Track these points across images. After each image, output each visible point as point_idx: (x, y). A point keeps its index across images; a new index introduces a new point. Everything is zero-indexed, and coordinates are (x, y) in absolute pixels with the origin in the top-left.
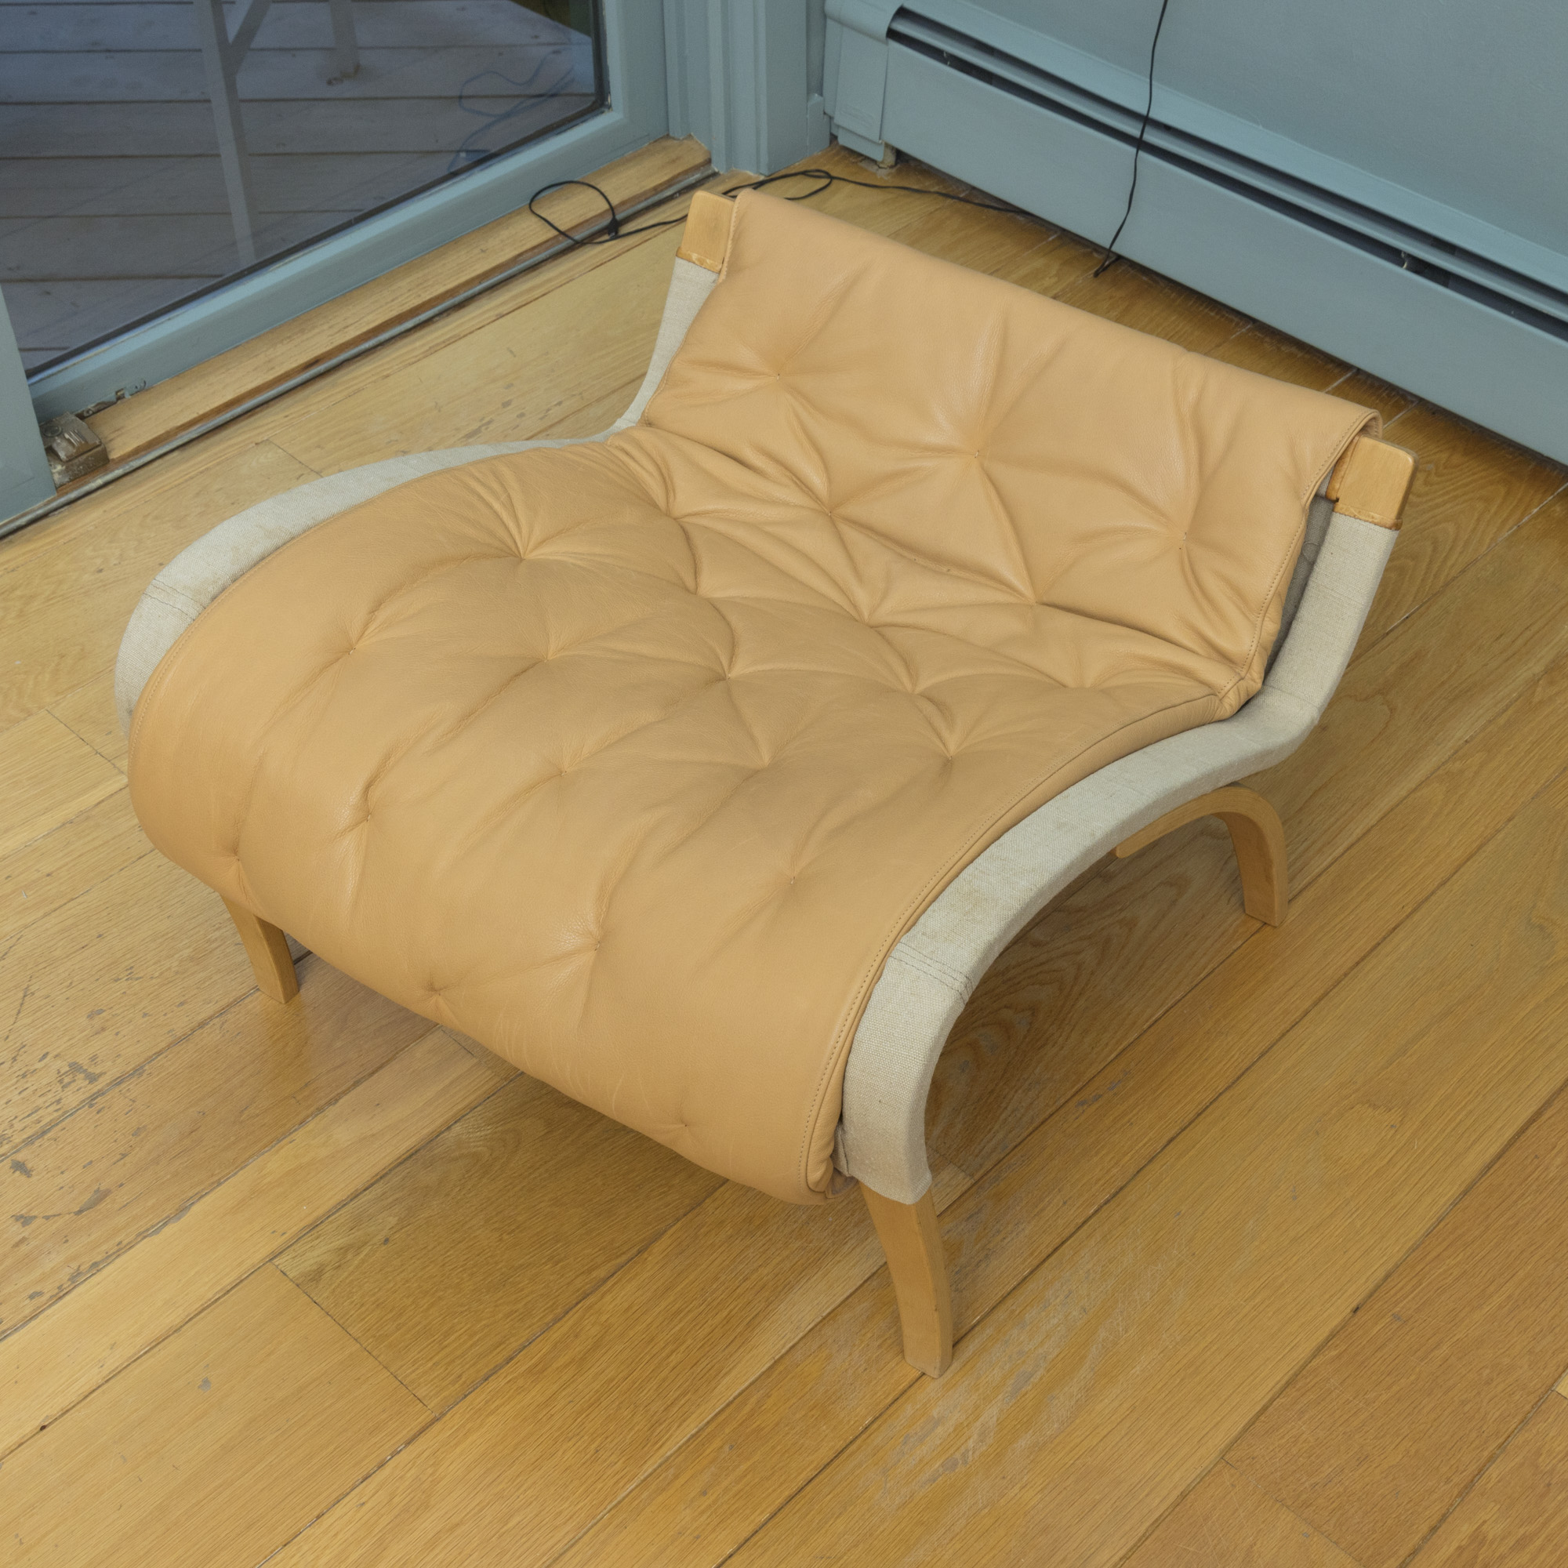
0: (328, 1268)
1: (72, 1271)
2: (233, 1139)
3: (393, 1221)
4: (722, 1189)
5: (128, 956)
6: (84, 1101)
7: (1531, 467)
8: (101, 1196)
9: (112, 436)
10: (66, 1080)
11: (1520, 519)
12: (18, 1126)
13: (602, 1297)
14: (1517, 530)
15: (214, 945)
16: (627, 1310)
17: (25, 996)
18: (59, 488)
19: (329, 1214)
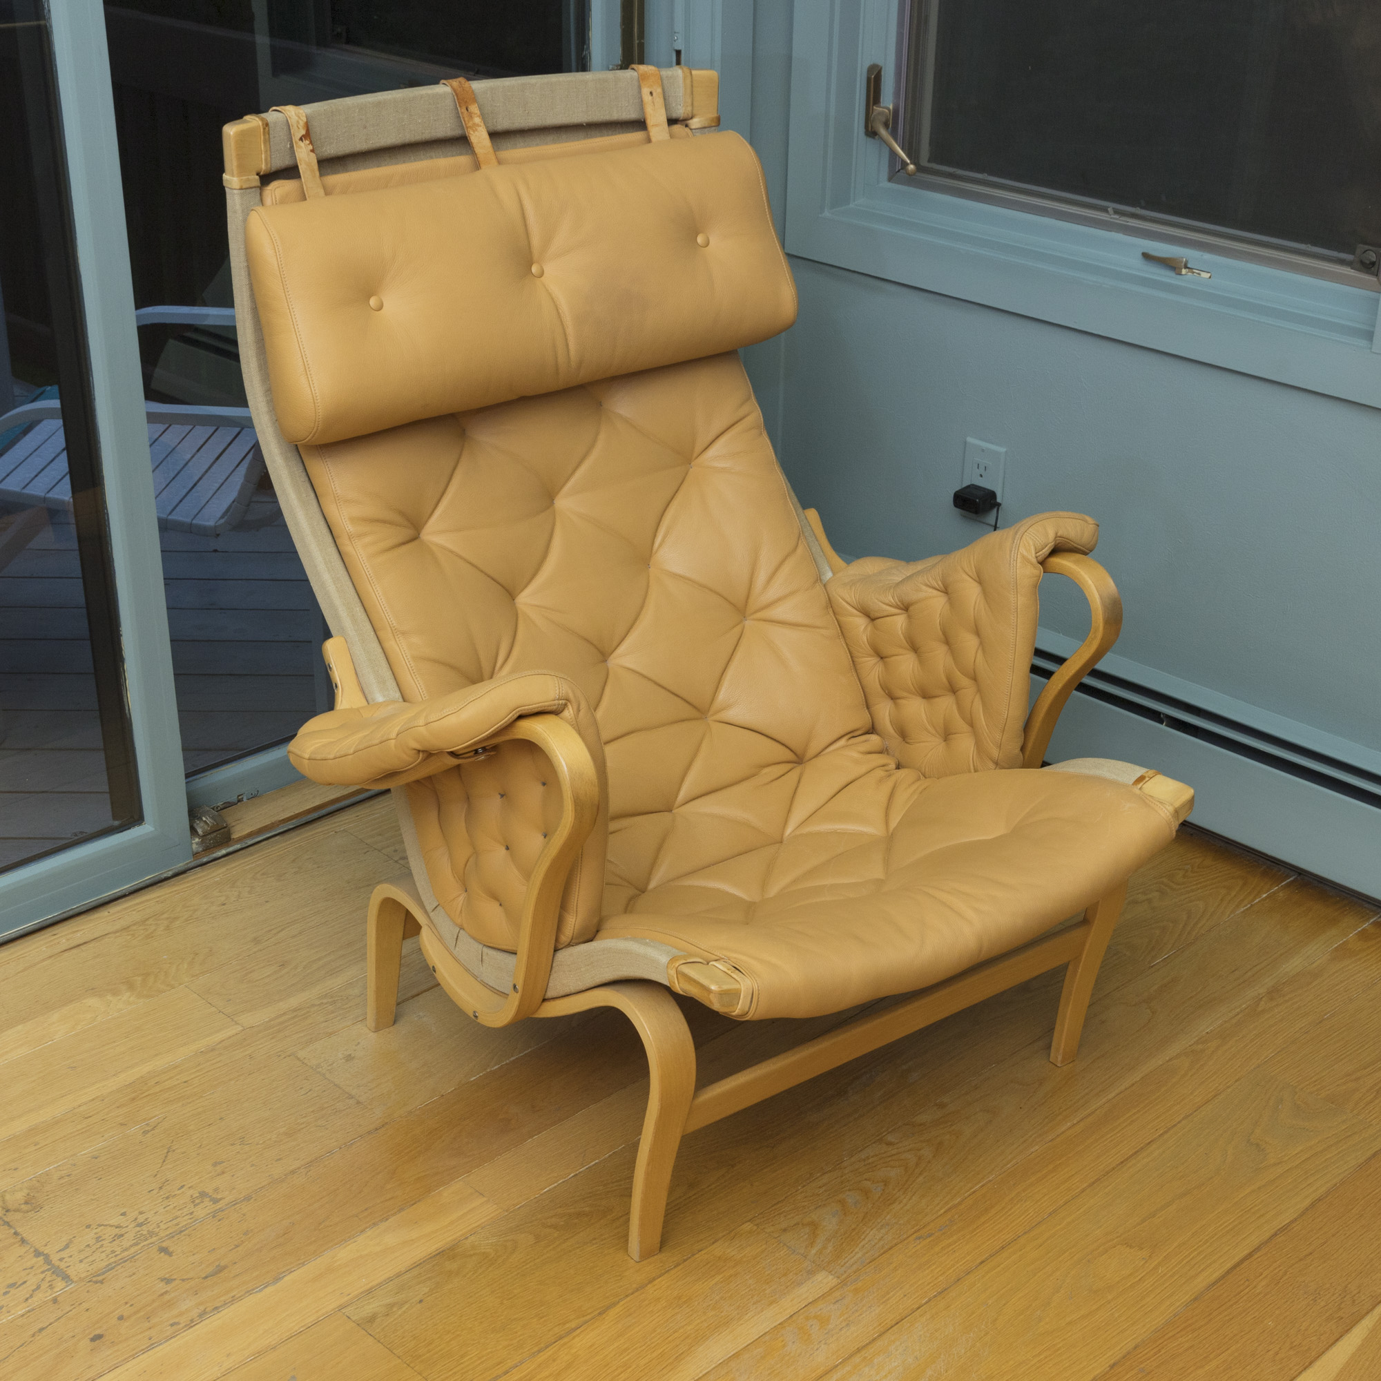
0: (379, 1315)
1: (200, 1311)
2: (313, 1239)
3: (426, 1290)
4: (659, 1280)
5: (240, 1131)
6: (209, 1214)
7: (1262, 869)
8: (220, 1269)
9: (234, 824)
10: (197, 1201)
11: (1253, 900)
12: (163, 1226)
13: (574, 1338)
14: (1250, 908)
15: (302, 1126)
16: (591, 1346)
17: (168, 1152)
18: (195, 855)
19: (380, 1285)
